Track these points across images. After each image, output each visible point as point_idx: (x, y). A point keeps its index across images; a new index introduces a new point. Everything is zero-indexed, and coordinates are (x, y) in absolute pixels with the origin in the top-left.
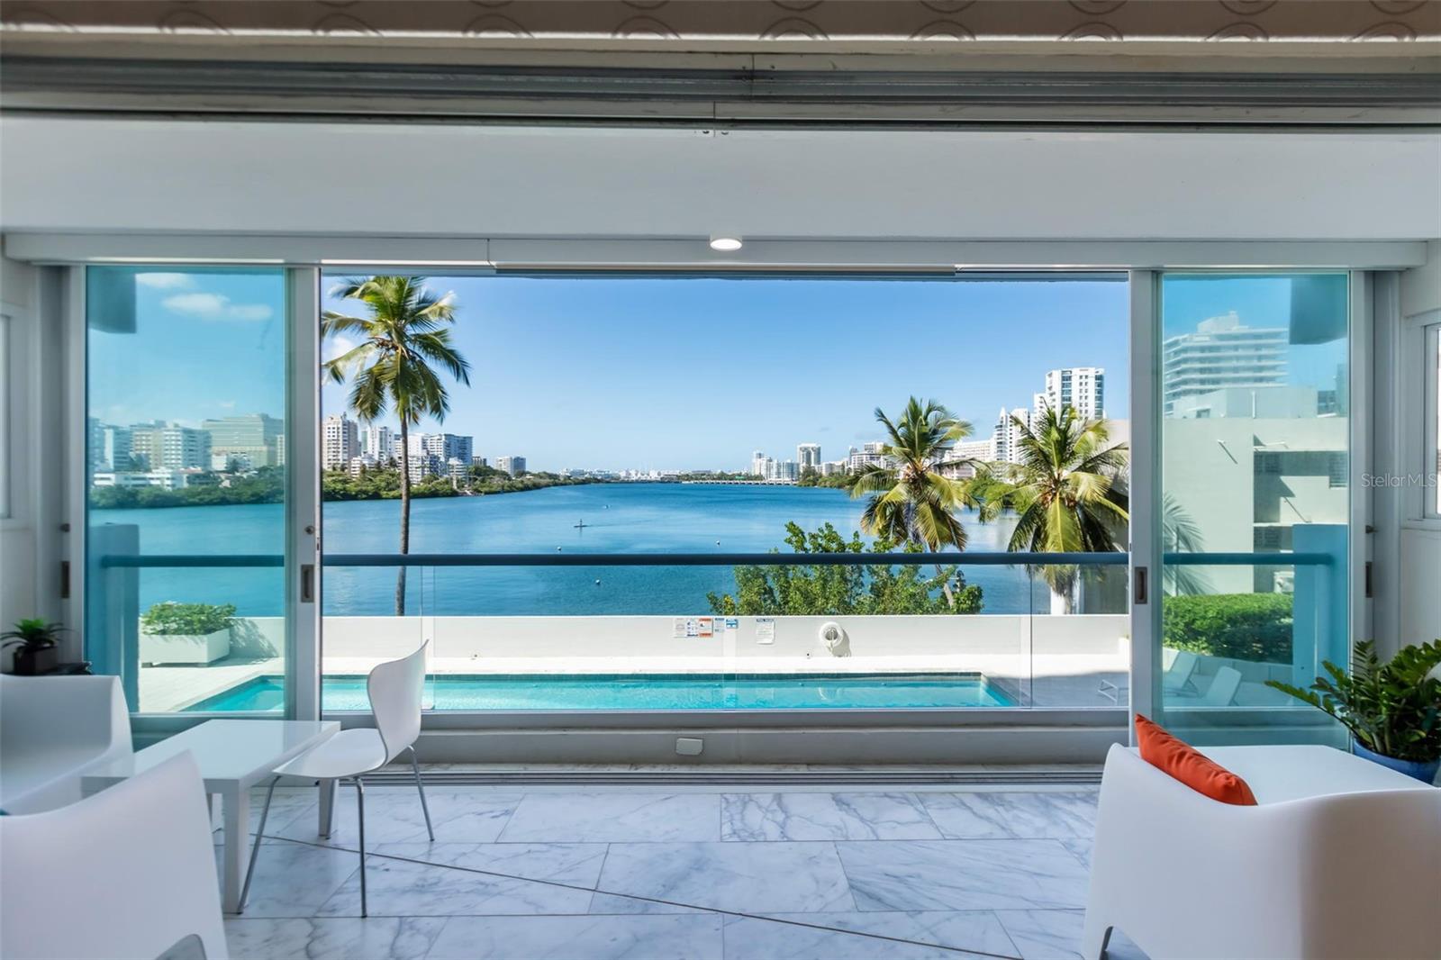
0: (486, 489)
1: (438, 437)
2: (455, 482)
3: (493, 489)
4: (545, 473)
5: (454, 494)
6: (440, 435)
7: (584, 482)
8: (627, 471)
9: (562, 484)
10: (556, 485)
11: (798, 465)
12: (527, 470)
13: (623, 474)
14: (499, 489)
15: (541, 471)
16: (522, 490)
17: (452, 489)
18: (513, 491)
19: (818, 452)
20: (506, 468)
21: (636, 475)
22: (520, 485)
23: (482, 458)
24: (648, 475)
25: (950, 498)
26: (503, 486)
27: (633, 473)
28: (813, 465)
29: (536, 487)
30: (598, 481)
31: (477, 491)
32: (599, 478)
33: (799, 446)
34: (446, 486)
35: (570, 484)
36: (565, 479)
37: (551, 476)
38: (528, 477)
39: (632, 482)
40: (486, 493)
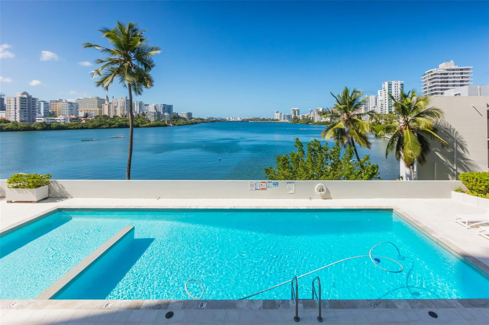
0: (178, 124)
1: (160, 105)
2: (166, 121)
3: (180, 124)
4: (199, 118)
5: (166, 126)
6: (161, 105)
7: (213, 121)
8: (229, 118)
9: (205, 122)
10: (203, 122)
11: (291, 115)
12: (193, 117)
13: (227, 119)
14: (182, 124)
15: (198, 117)
16: (190, 124)
17: (165, 124)
18: (187, 125)
19: (298, 111)
20: (185, 116)
21: (232, 119)
22: (190, 123)
23: (177, 113)
24: (237, 119)
25: (363, 128)
26: (184, 123)
27: (231, 118)
28: (297, 116)
29: (196, 123)
30: (219, 121)
31: (174, 125)
32: (219, 120)
33: (291, 109)
34: (163, 123)
35: (209, 122)
36: (206, 120)
37: (201, 119)
38: (193, 120)
39: (231, 121)
40: (178, 125)
